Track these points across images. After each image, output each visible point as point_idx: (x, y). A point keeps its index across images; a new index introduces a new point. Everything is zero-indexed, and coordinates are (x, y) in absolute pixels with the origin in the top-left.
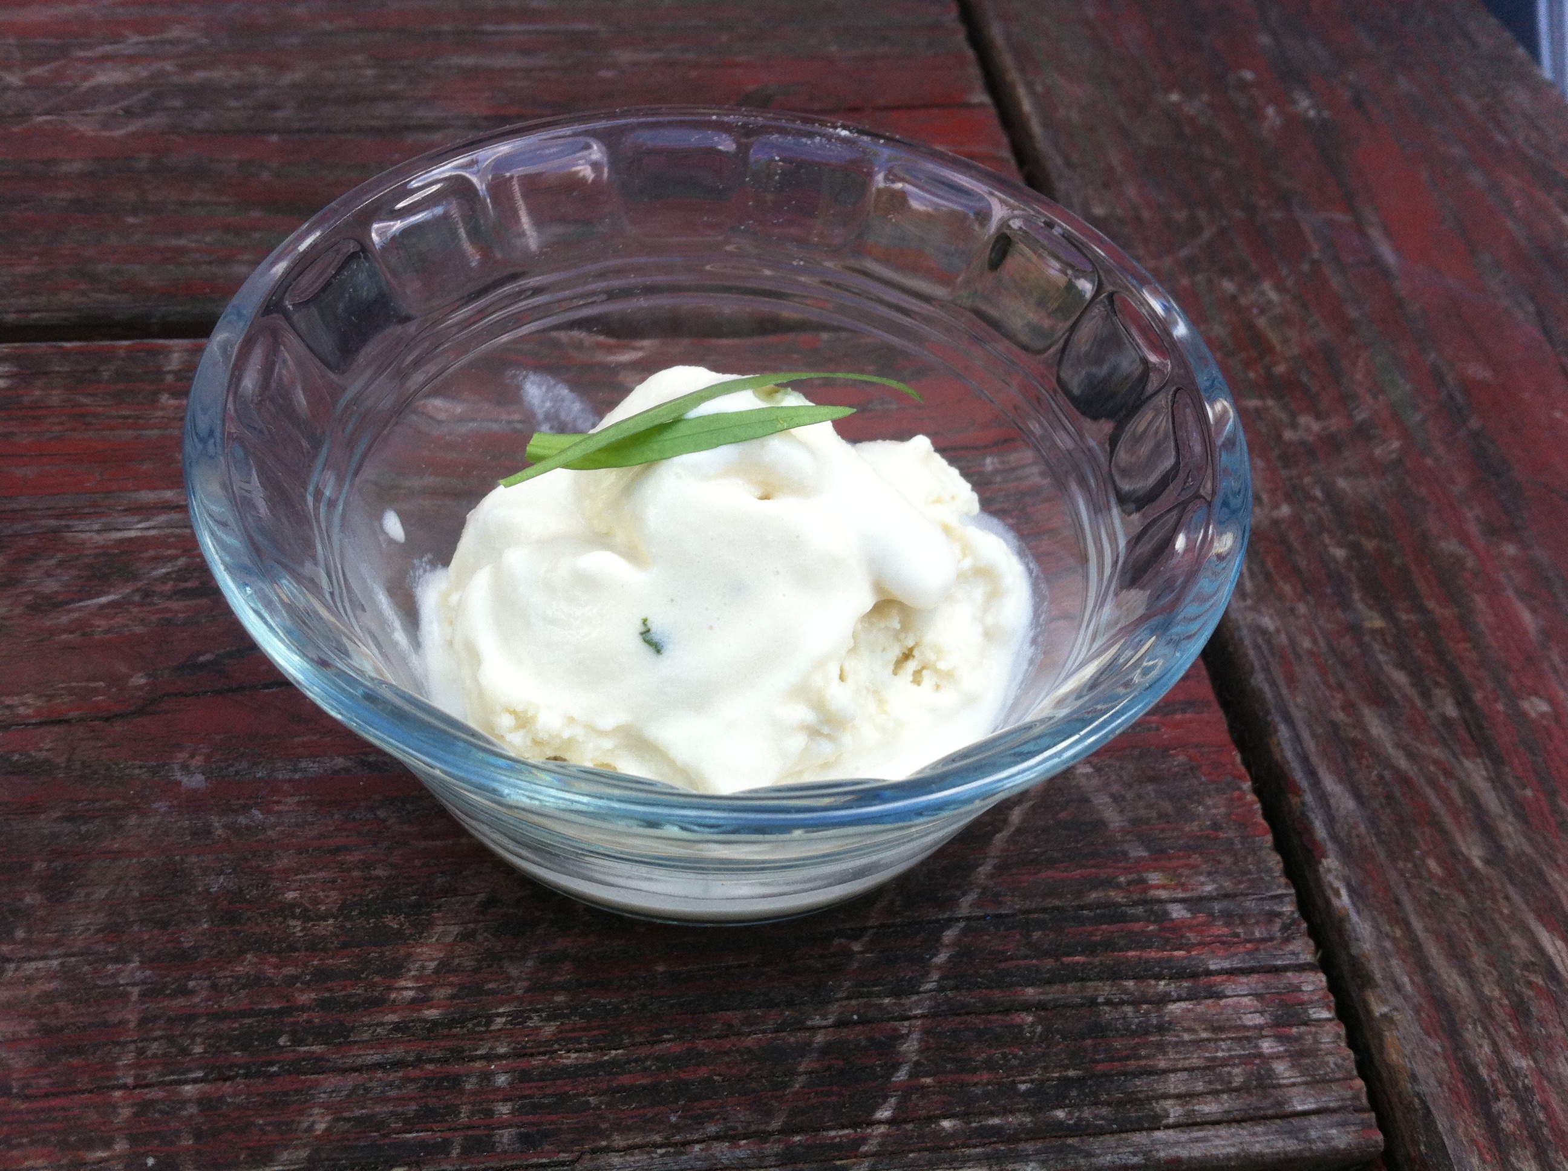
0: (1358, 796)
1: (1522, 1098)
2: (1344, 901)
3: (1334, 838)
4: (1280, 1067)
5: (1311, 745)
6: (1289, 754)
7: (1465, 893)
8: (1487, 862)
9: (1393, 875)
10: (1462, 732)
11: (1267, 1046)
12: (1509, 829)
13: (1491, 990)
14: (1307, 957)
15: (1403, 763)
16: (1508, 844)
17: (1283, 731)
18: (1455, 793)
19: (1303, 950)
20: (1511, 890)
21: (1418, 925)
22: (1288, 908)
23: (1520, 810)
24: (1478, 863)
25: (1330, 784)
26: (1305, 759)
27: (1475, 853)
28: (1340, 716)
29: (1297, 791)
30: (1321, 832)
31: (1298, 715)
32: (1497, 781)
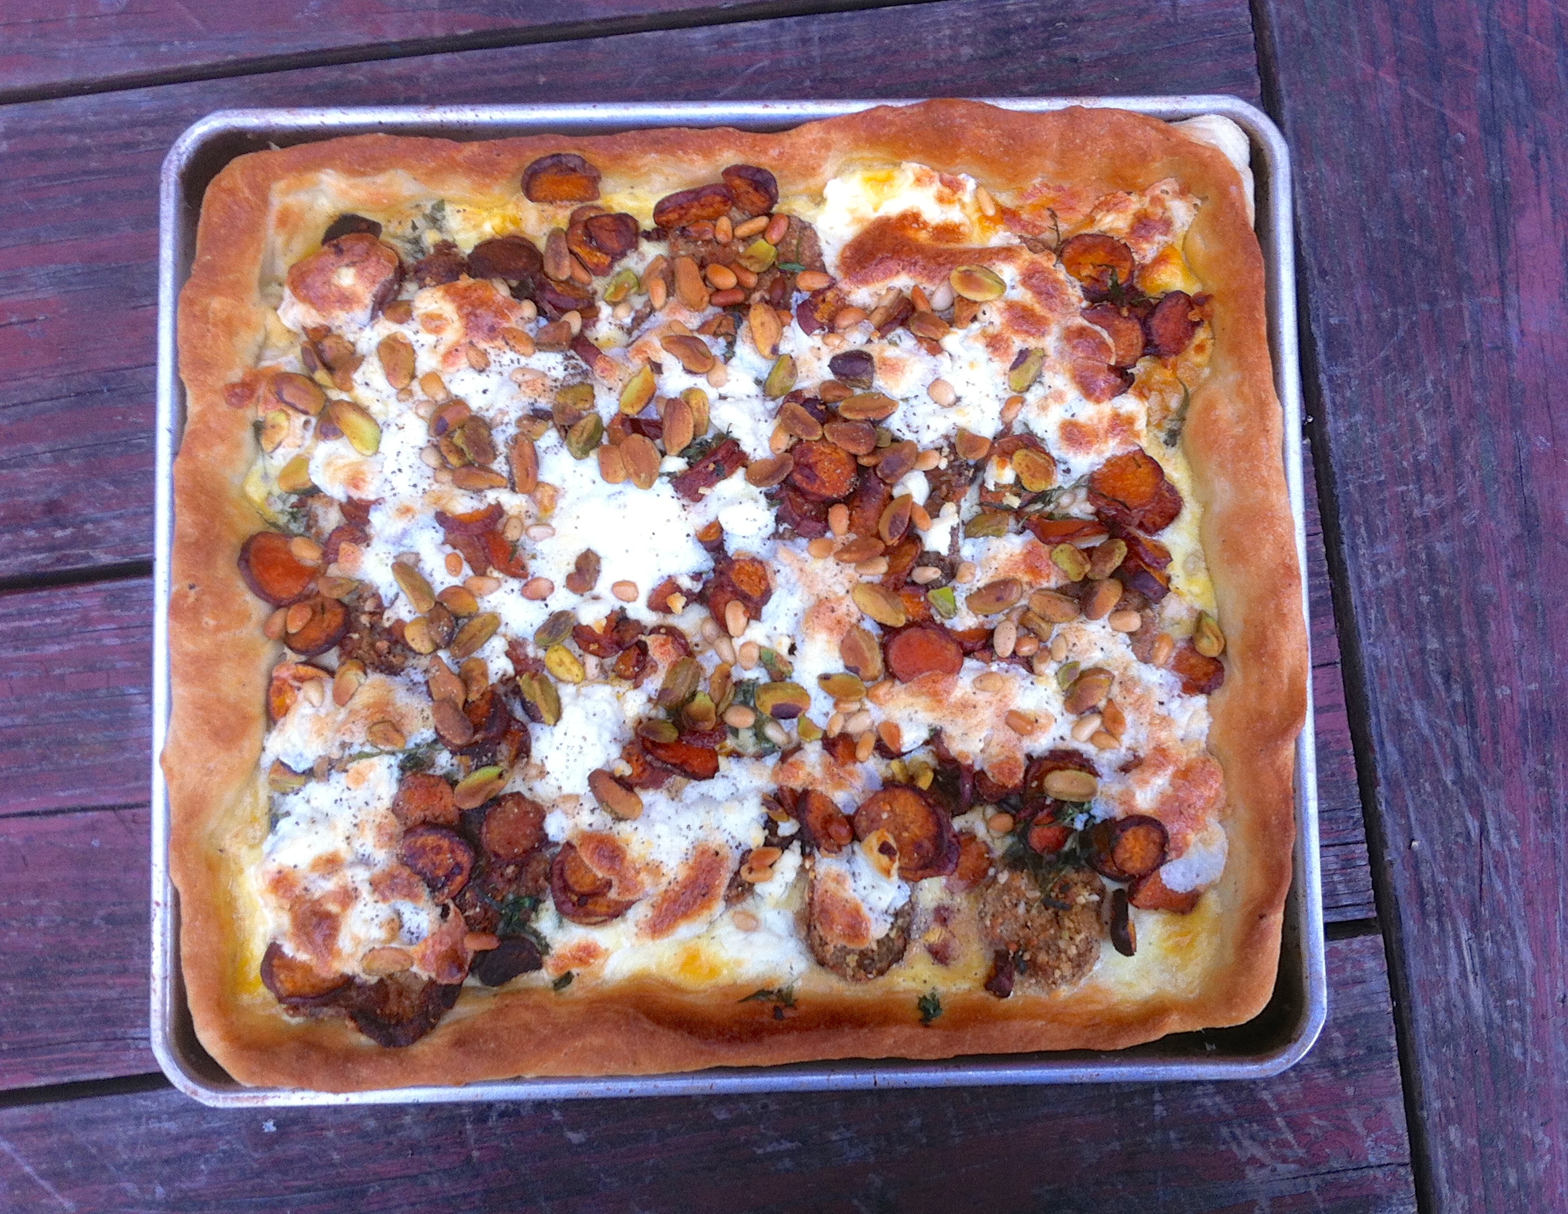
0: (1401, 752)
1: (1438, 896)
2: (1383, 808)
3: (1385, 777)
4: (1341, 888)
5: (1384, 726)
6: (1374, 732)
7: (1439, 800)
8: (1454, 783)
9: (1408, 793)
10: (1461, 711)
11: (1336, 878)
12: (1468, 765)
13: (1438, 847)
14: (1361, 837)
15: (1426, 731)
16: (1466, 772)
17: (1374, 718)
18: (1448, 746)
19: (1360, 833)
20: (1461, 798)
21: (1413, 818)
22: (1358, 815)
23: (1477, 754)
24: (1449, 783)
25: (1389, 747)
26: (1380, 735)
27: (1448, 778)
28: (1403, 707)
29: (1373, 751)
30: (1380, 774)
31: (1382, 708)
32: (1471, 738)
